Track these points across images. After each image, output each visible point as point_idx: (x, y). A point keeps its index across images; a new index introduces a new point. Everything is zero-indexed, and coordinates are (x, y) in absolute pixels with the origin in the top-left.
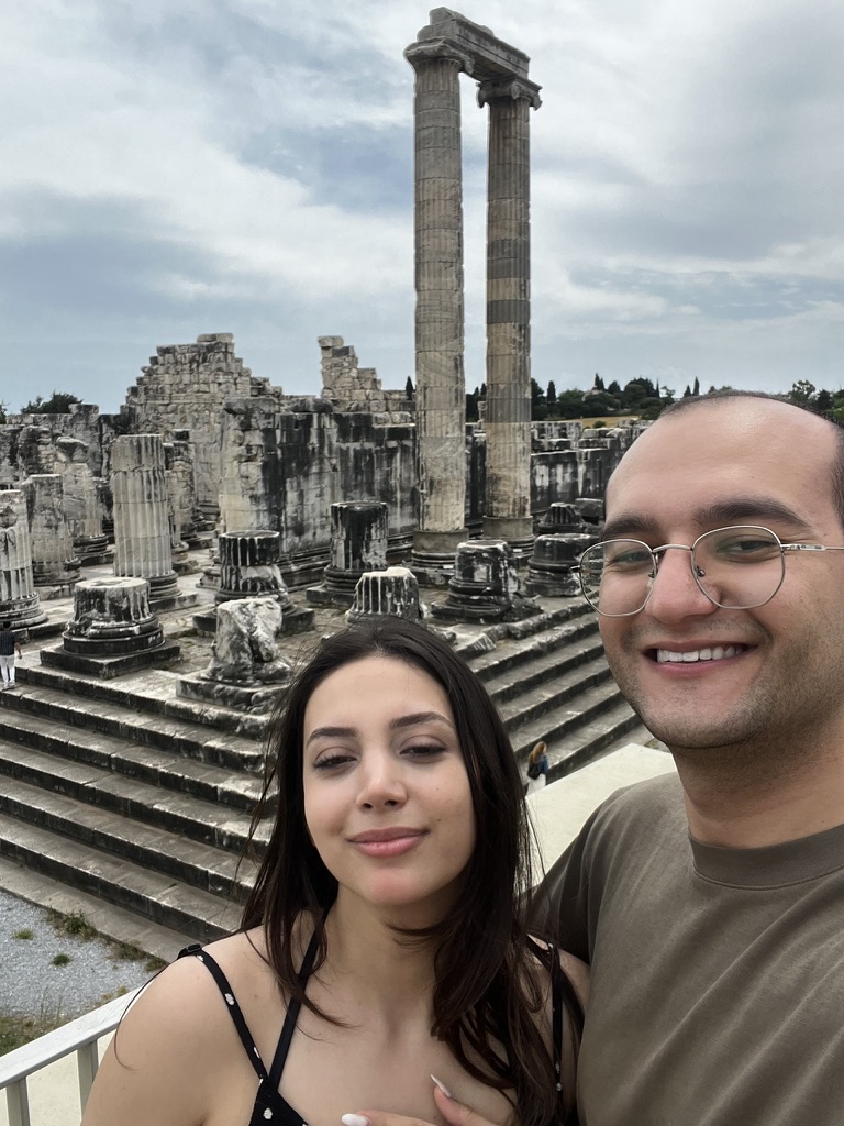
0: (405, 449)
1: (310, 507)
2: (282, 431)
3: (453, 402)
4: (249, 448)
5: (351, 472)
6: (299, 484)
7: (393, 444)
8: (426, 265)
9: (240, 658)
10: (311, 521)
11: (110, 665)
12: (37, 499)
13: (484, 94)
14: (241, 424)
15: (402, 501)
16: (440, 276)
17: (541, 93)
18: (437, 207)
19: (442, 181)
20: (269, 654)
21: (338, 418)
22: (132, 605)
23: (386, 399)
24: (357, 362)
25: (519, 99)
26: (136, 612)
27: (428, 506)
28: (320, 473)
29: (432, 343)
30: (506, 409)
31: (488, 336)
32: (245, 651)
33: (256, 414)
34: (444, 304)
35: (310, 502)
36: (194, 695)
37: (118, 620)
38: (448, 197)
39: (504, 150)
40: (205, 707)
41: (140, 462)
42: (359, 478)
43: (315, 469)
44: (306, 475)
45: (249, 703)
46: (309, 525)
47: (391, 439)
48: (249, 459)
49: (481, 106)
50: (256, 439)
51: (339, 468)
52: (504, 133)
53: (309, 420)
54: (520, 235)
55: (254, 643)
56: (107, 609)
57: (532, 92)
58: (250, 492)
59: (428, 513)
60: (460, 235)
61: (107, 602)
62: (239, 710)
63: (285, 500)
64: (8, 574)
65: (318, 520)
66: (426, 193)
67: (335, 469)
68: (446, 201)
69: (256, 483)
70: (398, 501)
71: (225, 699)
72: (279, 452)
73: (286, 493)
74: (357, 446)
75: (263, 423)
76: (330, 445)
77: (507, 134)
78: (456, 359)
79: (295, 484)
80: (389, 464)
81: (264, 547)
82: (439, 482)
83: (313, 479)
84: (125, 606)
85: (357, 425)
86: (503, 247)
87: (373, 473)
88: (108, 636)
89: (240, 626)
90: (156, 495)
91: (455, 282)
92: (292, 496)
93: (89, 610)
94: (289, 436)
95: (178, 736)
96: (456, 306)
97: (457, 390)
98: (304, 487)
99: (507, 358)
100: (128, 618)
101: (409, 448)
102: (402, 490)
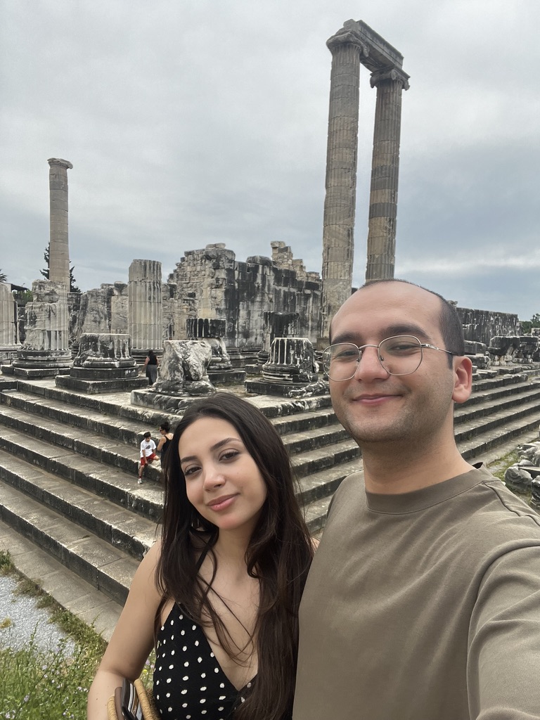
0: (315, 296)
1: (254, 322)
2: (239, 272)
3: (346, 257)
4: (217, 280)
5: (281, 304)
6: (248, 307)
7: (308, 292)
8: (333, 171)
9: (175, 375)
10: (254, 330)
11: (94, 385)
12: (89, 305)
13: (374, 79)
14: (214, 264)
15: (312, 328)
16: (341, 177)
17: (409, 80)
18: (341, 134)
19: (346, 118)
20: (197, 375)
21: (275, 270)
22: (116, 347)
23: (307, 276)
24: (292, 256)
25: (396, 81)
26: (118, 353)
27: (326, 322)
28: (262, 302)
29: (334, 219)
30: (378, 270)
31: (369, 226)
32: (179, 371)
33: (223, 259)
34: (343, 195)
35: (255, 319)
36: (141, 403)
37: (105, 356)
38: (349, 128)
39: (385, 111)
40: (147, 410)
41: (145, 276)
42: (286, 309)
43: (258, 299)
44: (253, 302)
45: (177, 408)
46: (253, 332)
47: (307, 288)
48: (217, 287)
49: (372, 87)
50: (222, 274)
51: (274, 301)
52: (386, 100)
53: (257, 267)
54: (393, 163)
55: (186, 365)
56: (99, 349)
57: (404, 78)
58: (216, 307)
59: (326, 327)
60: (355, 153)
61: (99, 344)
62: (169, 412)
63: (238, 315)
64: (49, 333)
65: (259, 331)
66: (335, 126)
67: (271, 301)
68: (347, 130)
69: (220, 302)
70: (310, 327)
71: (162, 404)
72: (236, 285)
73: (239, 310)
74: (286, 289)
75: (227, 265)
76: (269, 285)
77: (388, 102)
78: (349, 230)
79: (245, 306)
80: (305, 304)
81: (214, 325)
82: (334, 307)
83: (257, 304)
84: (110, 347)
85: (287, 277)
86: (382, 170)
87: (295, 307)
88: (97, 366)
89: (177, 353)
90: (154, 298)
91: (351, 182)
92: (243, 313)
93: (87, 349)
94: (244, 276)
95: (122, 428)
96: (350, 197)
97: (348, 250)
98: (251, 308)
99: (381, 238)
100: (112, 356)
101: (318, 295)
102: (312, 320)
